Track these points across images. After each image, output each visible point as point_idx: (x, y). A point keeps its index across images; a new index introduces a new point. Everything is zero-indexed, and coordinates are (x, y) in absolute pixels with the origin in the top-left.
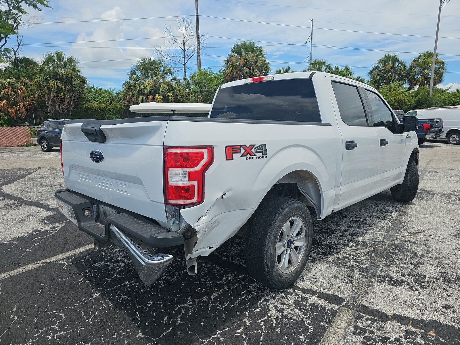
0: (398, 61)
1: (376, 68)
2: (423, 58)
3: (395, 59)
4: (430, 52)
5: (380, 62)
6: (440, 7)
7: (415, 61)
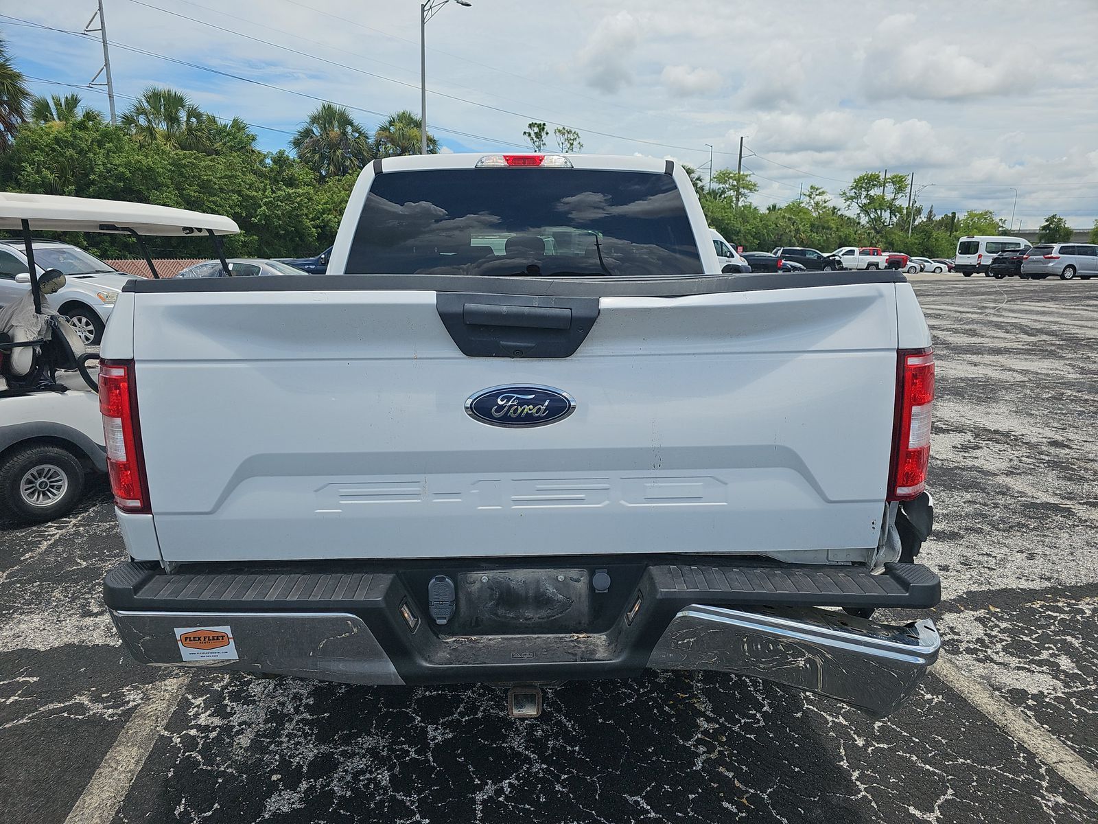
0: (351, 124)
1: (307, 133)
2: (399, 125)
3: (345, 121)
4: (410, 115)
5: (314, 120)
6: (423, 23)
7: (383, 129)
